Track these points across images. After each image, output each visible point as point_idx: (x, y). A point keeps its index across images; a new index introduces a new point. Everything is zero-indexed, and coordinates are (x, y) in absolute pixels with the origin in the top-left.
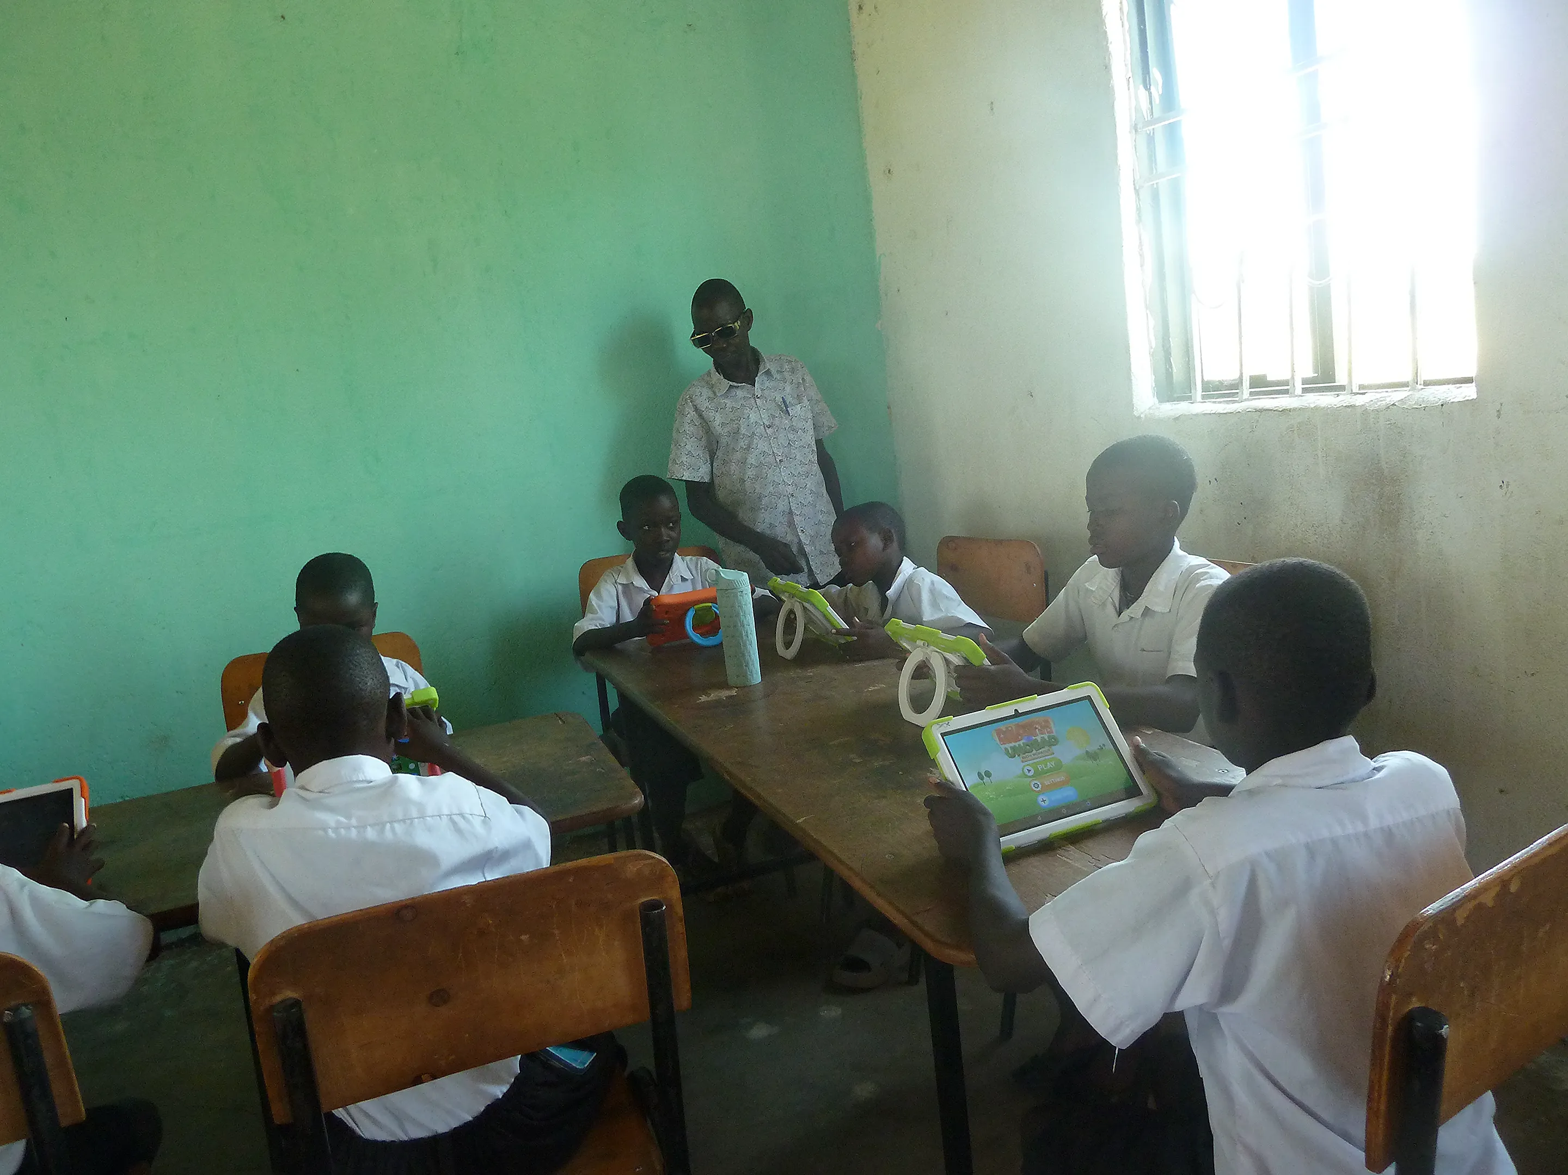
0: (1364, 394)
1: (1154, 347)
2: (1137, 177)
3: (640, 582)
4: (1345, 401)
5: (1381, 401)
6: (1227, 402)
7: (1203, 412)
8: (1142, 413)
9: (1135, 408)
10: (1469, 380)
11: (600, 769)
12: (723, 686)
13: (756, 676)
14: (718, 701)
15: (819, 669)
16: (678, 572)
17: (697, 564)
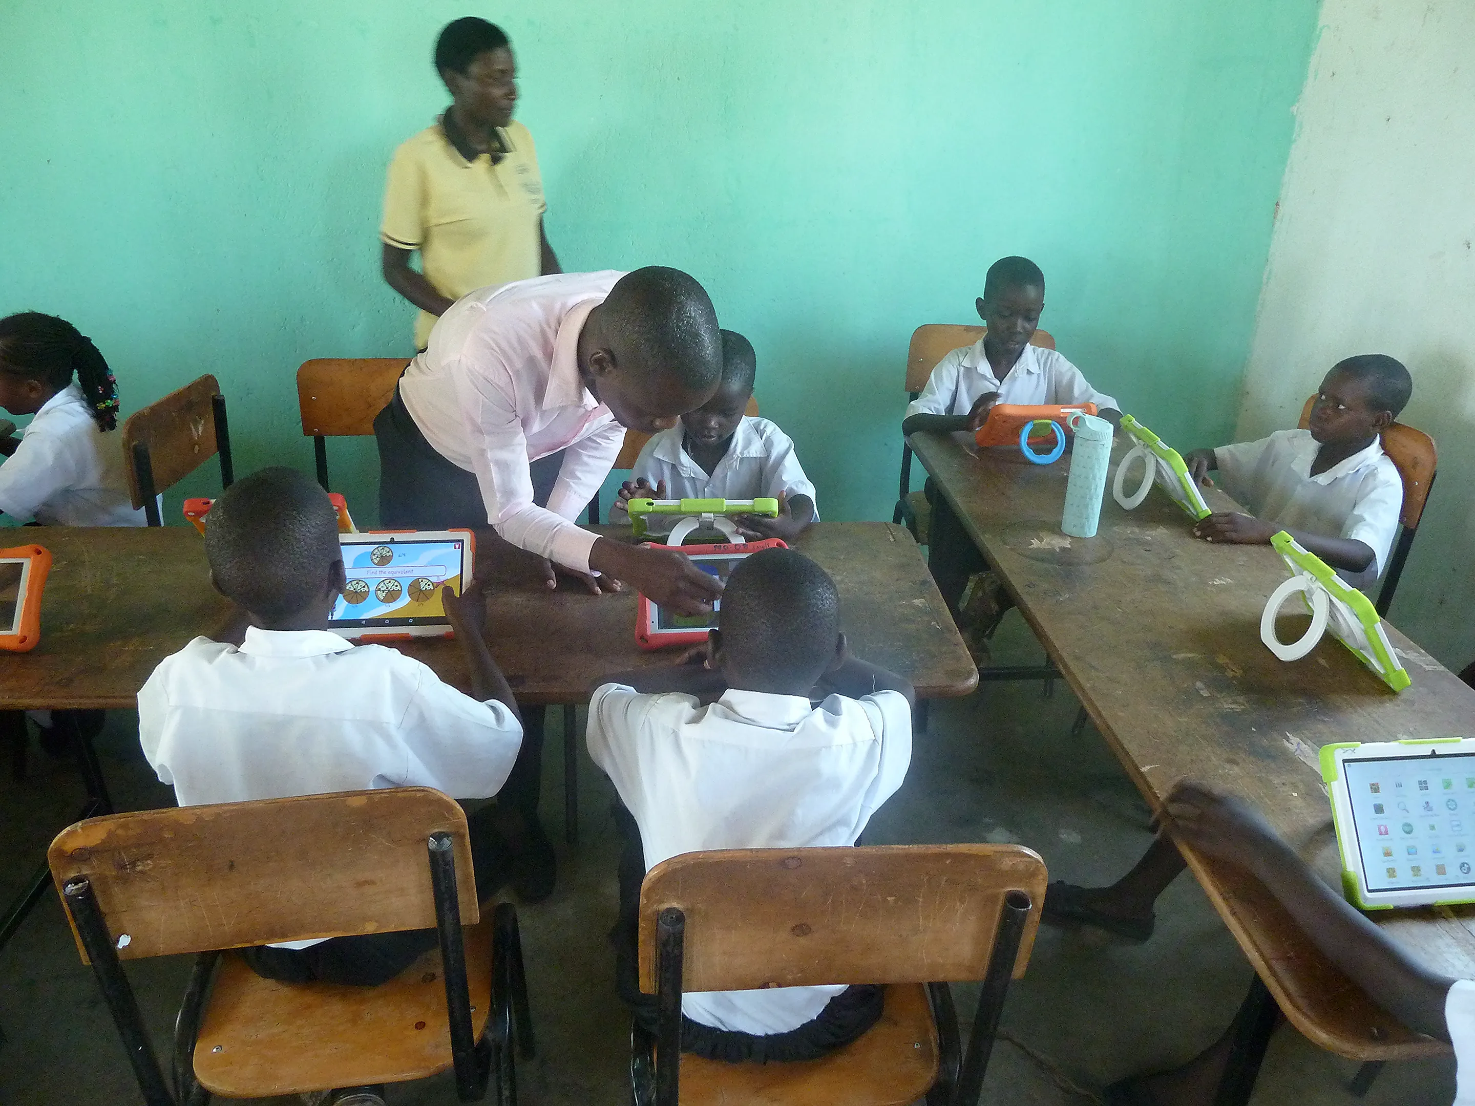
3: (985, 368)
11: (935, 623)
12: (1056, 529)
13: (1092, 530)
14: (1052, 552)
15: (1160, 534)
16: (1025, 363)
17: (1048, 358)
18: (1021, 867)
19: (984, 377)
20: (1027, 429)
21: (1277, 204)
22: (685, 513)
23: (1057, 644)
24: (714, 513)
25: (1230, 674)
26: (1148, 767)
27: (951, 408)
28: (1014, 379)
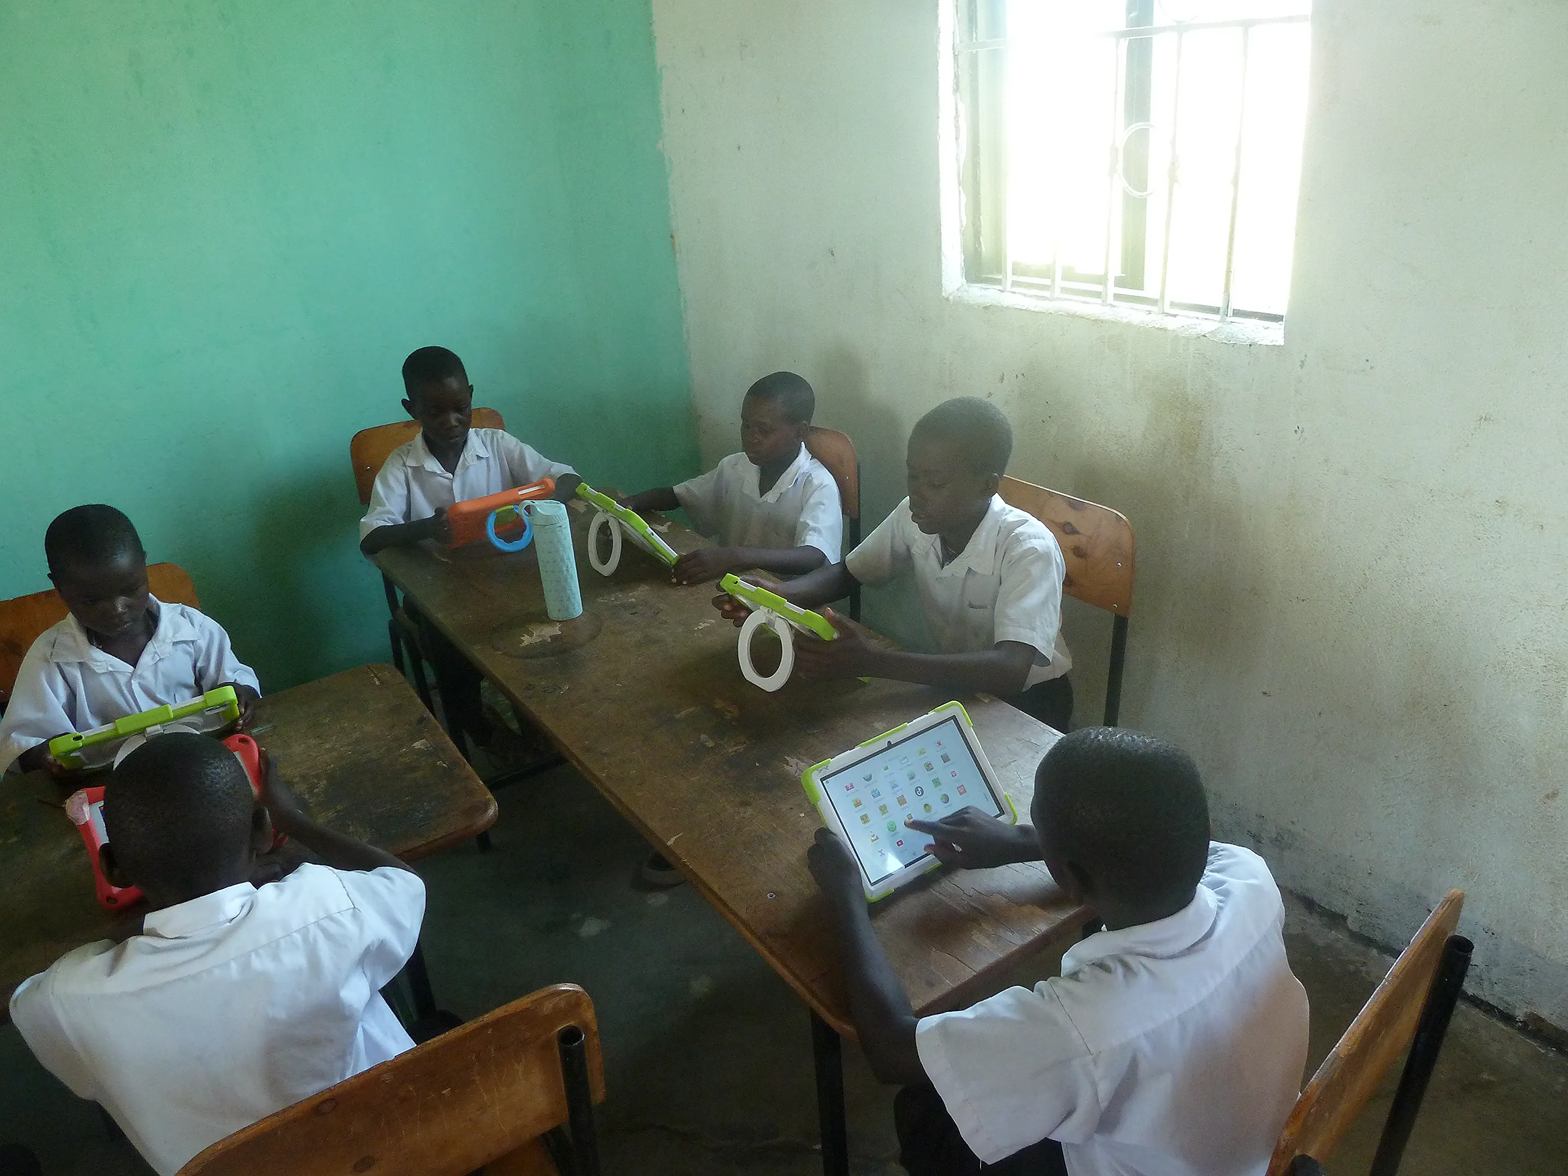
0: (1175, 316)
1: (964, 225)
2: (958, 41)
3: (433, 465)
4: (1157, 322)
5: (1192, 328)
6: (1038, 297)
7: (1015, 307)
8: (950, 295)
9: (943, 289)
10: (1277, 318)
11: (441, 762)
12: (543, 618)
13: (578, 608)
14: (543, 644)
15: (641, 593)
16: (473, 450)
17: (493, 438)
18: (562, 1004)
19: (434, 473)
20: (491, 521)
21: (672, 237)
22: (122, 736)
23: (566, 742)
24: (160, 723)
25: (729, 716)
26: (673, 839)
27: (407, 514)
28: (466, 468)
